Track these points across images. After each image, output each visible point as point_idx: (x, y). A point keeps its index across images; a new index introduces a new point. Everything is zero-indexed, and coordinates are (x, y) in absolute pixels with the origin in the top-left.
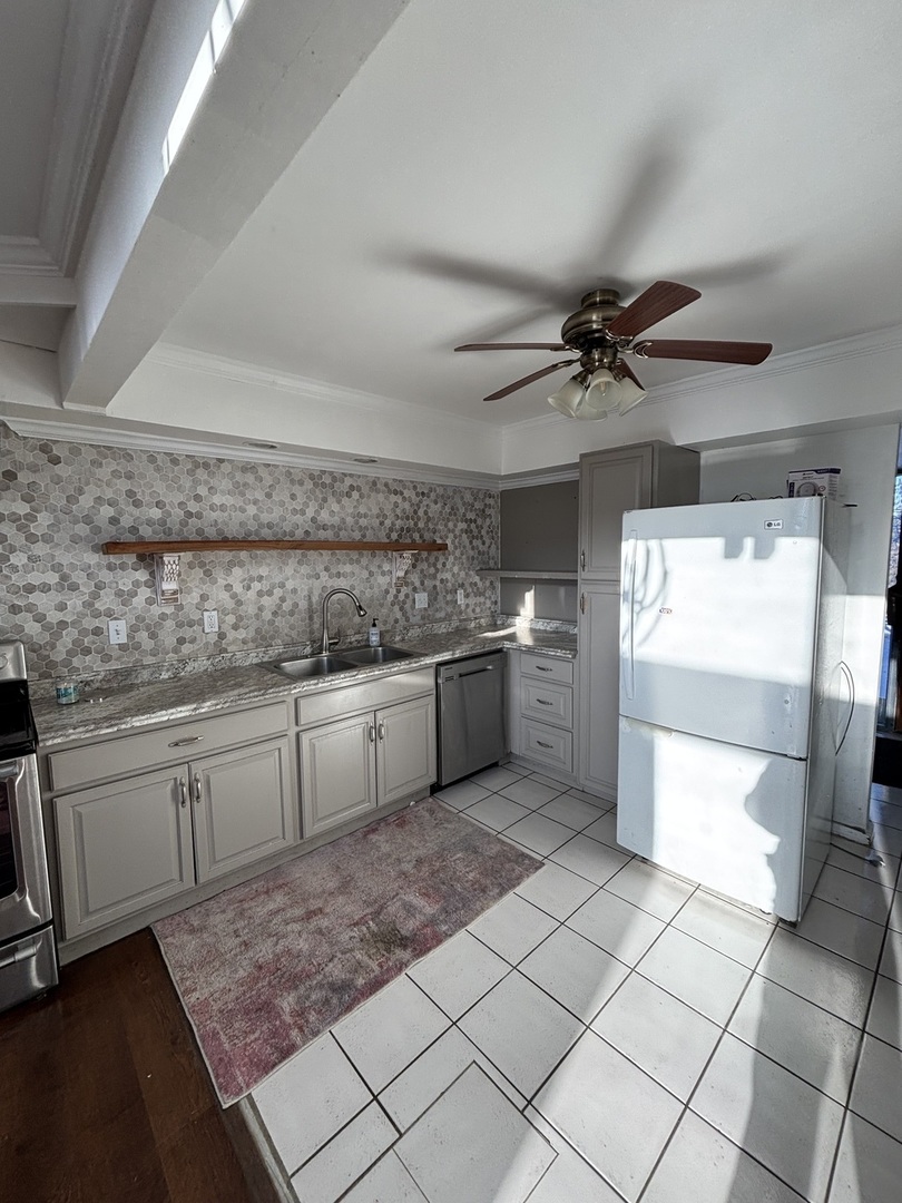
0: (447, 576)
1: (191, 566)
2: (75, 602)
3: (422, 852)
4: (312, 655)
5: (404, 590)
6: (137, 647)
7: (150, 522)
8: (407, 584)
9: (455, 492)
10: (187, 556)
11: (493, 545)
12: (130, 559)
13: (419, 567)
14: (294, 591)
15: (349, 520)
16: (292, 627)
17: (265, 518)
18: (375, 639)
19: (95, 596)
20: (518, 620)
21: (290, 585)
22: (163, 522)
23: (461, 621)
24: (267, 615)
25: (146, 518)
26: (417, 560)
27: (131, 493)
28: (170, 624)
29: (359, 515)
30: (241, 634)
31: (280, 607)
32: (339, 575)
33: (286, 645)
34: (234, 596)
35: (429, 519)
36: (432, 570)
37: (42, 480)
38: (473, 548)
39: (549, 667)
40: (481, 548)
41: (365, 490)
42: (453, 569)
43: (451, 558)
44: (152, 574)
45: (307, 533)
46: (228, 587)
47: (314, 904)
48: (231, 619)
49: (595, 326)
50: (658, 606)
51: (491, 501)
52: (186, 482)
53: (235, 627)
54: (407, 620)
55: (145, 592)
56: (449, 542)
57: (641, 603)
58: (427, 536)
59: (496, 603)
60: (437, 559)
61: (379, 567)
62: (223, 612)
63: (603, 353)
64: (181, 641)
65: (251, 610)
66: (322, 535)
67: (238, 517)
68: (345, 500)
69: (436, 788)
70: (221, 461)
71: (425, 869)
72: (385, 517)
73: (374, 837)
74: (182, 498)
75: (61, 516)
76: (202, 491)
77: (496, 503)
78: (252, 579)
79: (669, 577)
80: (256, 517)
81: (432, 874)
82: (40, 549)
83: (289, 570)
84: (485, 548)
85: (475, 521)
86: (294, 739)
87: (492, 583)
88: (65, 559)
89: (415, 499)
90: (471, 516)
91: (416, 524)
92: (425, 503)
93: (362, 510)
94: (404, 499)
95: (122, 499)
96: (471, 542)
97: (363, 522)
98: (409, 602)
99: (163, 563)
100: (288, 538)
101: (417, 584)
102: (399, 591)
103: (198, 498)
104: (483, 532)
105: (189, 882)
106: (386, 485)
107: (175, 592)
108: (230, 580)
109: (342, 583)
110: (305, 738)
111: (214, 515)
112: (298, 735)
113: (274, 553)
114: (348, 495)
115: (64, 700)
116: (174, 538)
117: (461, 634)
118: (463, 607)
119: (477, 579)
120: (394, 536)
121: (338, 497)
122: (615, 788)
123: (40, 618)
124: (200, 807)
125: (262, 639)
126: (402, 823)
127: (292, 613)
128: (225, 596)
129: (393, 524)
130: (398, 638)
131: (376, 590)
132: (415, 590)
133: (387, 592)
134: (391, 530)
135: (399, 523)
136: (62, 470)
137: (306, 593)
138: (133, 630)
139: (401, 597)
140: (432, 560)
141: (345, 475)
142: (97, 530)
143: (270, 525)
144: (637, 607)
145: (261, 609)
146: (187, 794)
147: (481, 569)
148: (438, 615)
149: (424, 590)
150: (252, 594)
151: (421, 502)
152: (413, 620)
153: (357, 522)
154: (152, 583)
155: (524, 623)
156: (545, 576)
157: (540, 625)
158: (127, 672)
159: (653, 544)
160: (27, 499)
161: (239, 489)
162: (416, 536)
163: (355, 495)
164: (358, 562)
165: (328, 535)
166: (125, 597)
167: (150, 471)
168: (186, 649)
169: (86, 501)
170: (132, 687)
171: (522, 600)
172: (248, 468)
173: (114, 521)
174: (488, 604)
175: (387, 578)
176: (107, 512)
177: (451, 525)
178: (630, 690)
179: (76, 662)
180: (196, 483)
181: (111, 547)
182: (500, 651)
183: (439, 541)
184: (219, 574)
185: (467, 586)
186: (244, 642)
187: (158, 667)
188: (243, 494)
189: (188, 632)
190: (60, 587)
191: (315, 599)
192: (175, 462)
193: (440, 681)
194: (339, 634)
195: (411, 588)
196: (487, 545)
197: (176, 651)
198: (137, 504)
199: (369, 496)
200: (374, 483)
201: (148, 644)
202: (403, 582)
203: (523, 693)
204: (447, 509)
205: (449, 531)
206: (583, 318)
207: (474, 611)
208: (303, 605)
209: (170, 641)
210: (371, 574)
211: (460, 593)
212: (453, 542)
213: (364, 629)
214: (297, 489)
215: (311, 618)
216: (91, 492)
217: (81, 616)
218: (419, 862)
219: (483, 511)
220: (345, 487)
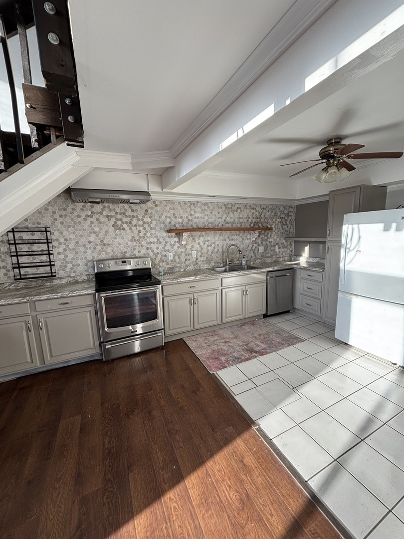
0: (272, 240)
1: (189, 237)
2: (161, 247)
3: (261, 332)
4: (223, 267)
5: (255, 245)
6: (175, 261)
7: (179, 223)
8: (256, 243)
9: (276, 207)
10: (188, 233)
11: (292, 228)
12: (174, 234)
13: (261, 236)
14: (218, 245)
15: (237, 220)
16: (217, 257)
17: (210, 220)
18: (244, 263)
19: (165, 245)
20: (301, 258)
21: (217, 243)
22: (182, 223)
23: (276, 258)
24: (210, 253)
25: (177, 222)
26: (260, 234)
27: (174, 214)
28: (183, 254)
29: (240, 218)
30: (202, 259)
31: (213, 250)
32: (232, 240)
33: (215, 263)
34: (200, 246)
35: (265, 218)
36: (266, 238)
37: (154, 211)
38: (283, 229)
39: (313, 275)
40: (287, 229)
41: (242, 209)
42: (274, 237)
43: (274, 233)
44: (179, 239)
45: (223, 225)
46: (199, 243)
47: (227, 340)
48: (199, 254)
49: (331, 152)
50: (356, 249)
51: (292, 210)
52: (188, 210)
53: (201, 256)
54: (256, 256)
55: (177, 245)
56: (273, 227)
57: (349, 248)
58: (265, 225)
59: (292, 251)
60: (268, 234)
61: (246, 237)
62: (197, 251)
63: (334, 160)
64: (186, 260)
65: (205, 251)
66: (227, 226)
67: (202, 220)
68: (235, 213)
69: (265, 316)
70: (198, 202)
71: (262, 337)
72: (249, 218)
73: (244, 327)
74: (187, 215)
75: (158, 222)
76: (193, 212)
77: (294, 210)
78: (206, 241)
79: (361, 238)
80: (207, 220)
81: (265, 338)
82: (153, 232)
83: (217, 238)
84: (288, 229)
85: (284, 218)
86: (220, 291)
87: (290, 243)
88: (158, 234)
89: (261, 211)
90: (283, 216)
91: (260, 220)
92: (264, 212)
93: (241, 216)
94: (256, 211)
95: (172, 216)
96: (282, 227)
97: (241, 220)
98: (257, 250)
99: (183, 235)
100: (217, 227)
101: (260, 243)
102: (253, 246)
103: (191, 215)
104: (288, 222)
105: (192, 328)
106: (250, 206)
107: (186, 245)
108: (200, 241)
109: (233, 242)
110: (224, 291)
111: (196, 220)
112: (222, 289)
113: (212, 232)
114: (237, 211)
115: (160, 274)
116: (185, 228)
117: (276, 262)
118: (278, 253)
119: (284, 241)
120: (252, 225)
121: (233, 211)
122: (335, 320)
123: (153, 251)
124: (196, 306)
125: (208, 261)
126: (253, 324)
127: (217, 252)
128: (198, 246)
129: (252, 221)
130: (252, 263)
131: (245, 245)
132: (259, 245)
133: (249, 246)
134: (251, 223)
135: (254, 220)
136: (158, 208)
137: (221, 246)
138: (174, 256)
139: (254, 248)
140: (266, 234)
141: (236, 204)
142: (166, 226)
143: (211, 223)
144: (347, 250)
145: (208, 251)
146: (193, 302)
147: (286, 237)
148: (268, 255)
149: (262, 245)
150: (205, 246)
151: (263, 211)
152: (258, 257)
153: (239, 221)
154: (179, 242)
155: (304, 259)
156: (314, 240)
157: (311, 260)
158: (173, 268)
159: (355, 226)
160: (150, 217)
161: (203, 211)
162: (260, 225)
163: (239, 210)
164: (239, 235)
165: (229, 226)
166: (172, 246)
167: (179, 208)
168: (187, 262)
169: (163, 217)
170: (175, 272)
171: (304, 250)
172: (206, 204)
173: (170, 223)
174: (288, 251)
175: (249, 241)
176: (168, 220)
177: (274, 220)
178: (343, 281)
179: (161, 264)
180: (191, 210)
181: (169, 231)
182: (292, 268)
183: (269, 227)
184: (196, 239)
185: (280, 244)
186: (203, 261)
187: (180, 267)
188: (204, 213)
189: (188, 257)
190: (157, 243)
191: (224, 248)
192: (185, 204)
193: (268, 278)
194: (232, 260)
195: (257, 244)
196: (289, 227)
197: (185, 263)
198: (176, 217)
199: (244, 211)
200: (246, 206)
201: (178, 260)
202: (255, 242)
203: (301, 285)
204: (273, 214)
205: (273, 222)
206: (327, 149)
207: (282, 254)
208: (221, 250)
209: (183, 260)
210: (243, 239)
211: (277, 248)
212: (275, 227)
213: (240, 259)
214: (220, 210)
215: (223, 254)
216: (165, 214)
217: (162, 251)
218: (260, 335)
219: (288, 214)
220: (235, 208)
